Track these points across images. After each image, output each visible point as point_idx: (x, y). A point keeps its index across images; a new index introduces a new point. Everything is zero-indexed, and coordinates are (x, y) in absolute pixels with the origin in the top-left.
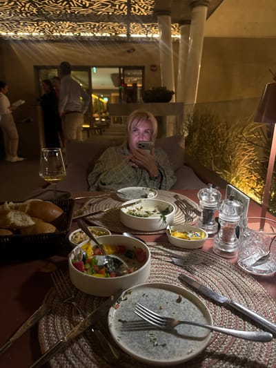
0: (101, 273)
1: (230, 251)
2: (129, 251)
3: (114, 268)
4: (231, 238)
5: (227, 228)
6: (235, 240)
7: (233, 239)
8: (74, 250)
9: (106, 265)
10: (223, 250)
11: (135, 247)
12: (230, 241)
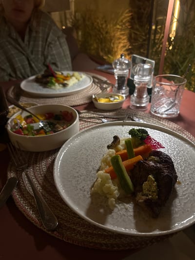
0: (40, 134)
1: (143, 105)
2: (57, 115)
3: (50, 129)
4: (143, 95)
5: (141, 87)
6: (147, 97)
7: (145, 96)
8: (9, 121)
9: (42, 128)
10: (138, 105)
11: (61, 112)
12: (143, 98)
